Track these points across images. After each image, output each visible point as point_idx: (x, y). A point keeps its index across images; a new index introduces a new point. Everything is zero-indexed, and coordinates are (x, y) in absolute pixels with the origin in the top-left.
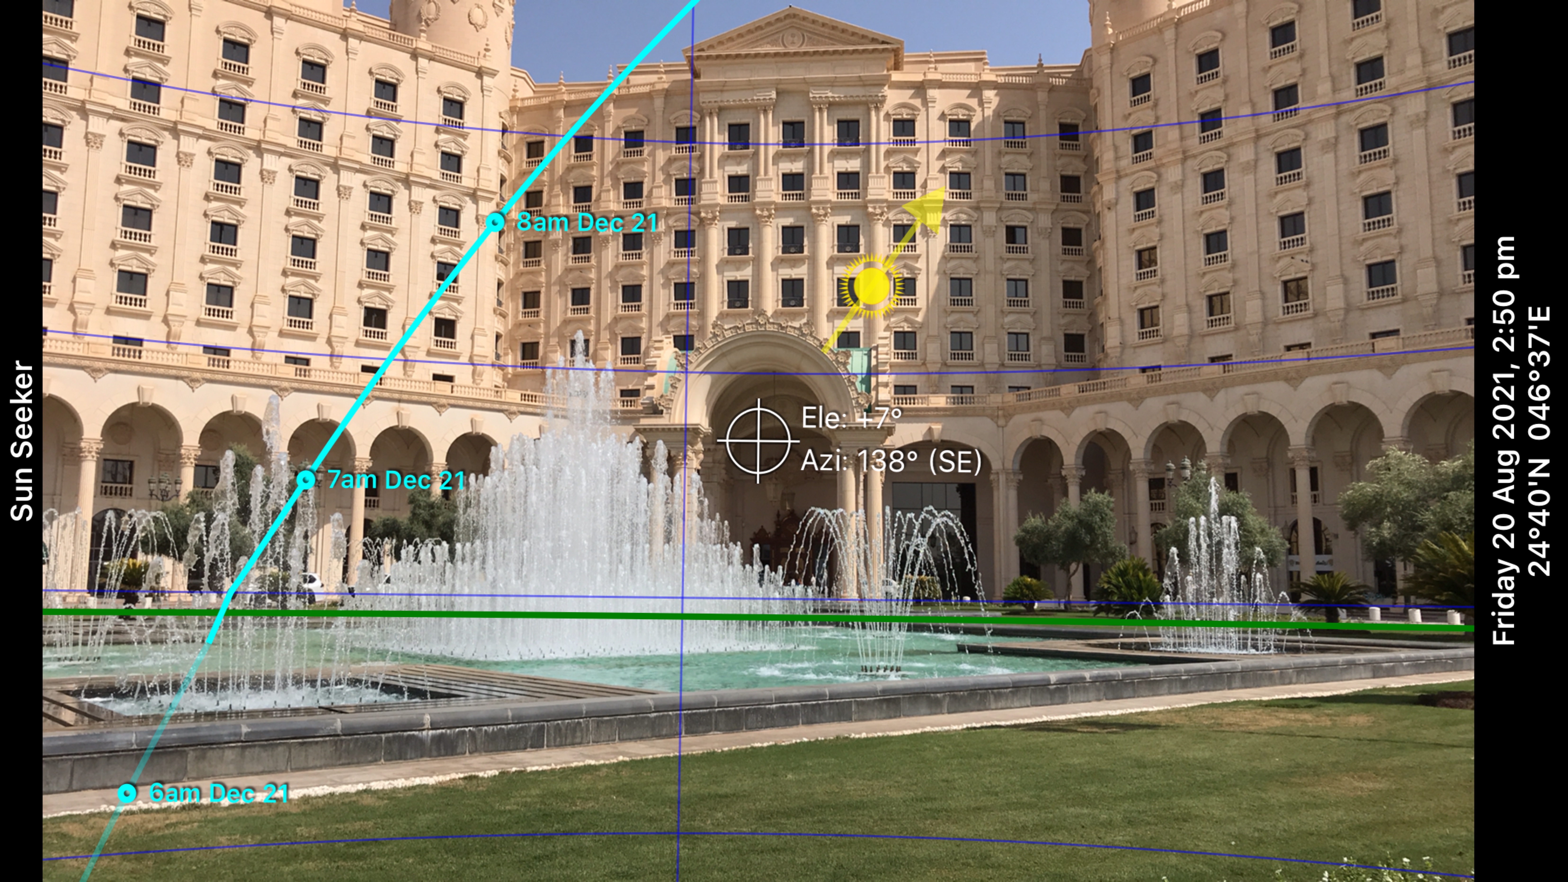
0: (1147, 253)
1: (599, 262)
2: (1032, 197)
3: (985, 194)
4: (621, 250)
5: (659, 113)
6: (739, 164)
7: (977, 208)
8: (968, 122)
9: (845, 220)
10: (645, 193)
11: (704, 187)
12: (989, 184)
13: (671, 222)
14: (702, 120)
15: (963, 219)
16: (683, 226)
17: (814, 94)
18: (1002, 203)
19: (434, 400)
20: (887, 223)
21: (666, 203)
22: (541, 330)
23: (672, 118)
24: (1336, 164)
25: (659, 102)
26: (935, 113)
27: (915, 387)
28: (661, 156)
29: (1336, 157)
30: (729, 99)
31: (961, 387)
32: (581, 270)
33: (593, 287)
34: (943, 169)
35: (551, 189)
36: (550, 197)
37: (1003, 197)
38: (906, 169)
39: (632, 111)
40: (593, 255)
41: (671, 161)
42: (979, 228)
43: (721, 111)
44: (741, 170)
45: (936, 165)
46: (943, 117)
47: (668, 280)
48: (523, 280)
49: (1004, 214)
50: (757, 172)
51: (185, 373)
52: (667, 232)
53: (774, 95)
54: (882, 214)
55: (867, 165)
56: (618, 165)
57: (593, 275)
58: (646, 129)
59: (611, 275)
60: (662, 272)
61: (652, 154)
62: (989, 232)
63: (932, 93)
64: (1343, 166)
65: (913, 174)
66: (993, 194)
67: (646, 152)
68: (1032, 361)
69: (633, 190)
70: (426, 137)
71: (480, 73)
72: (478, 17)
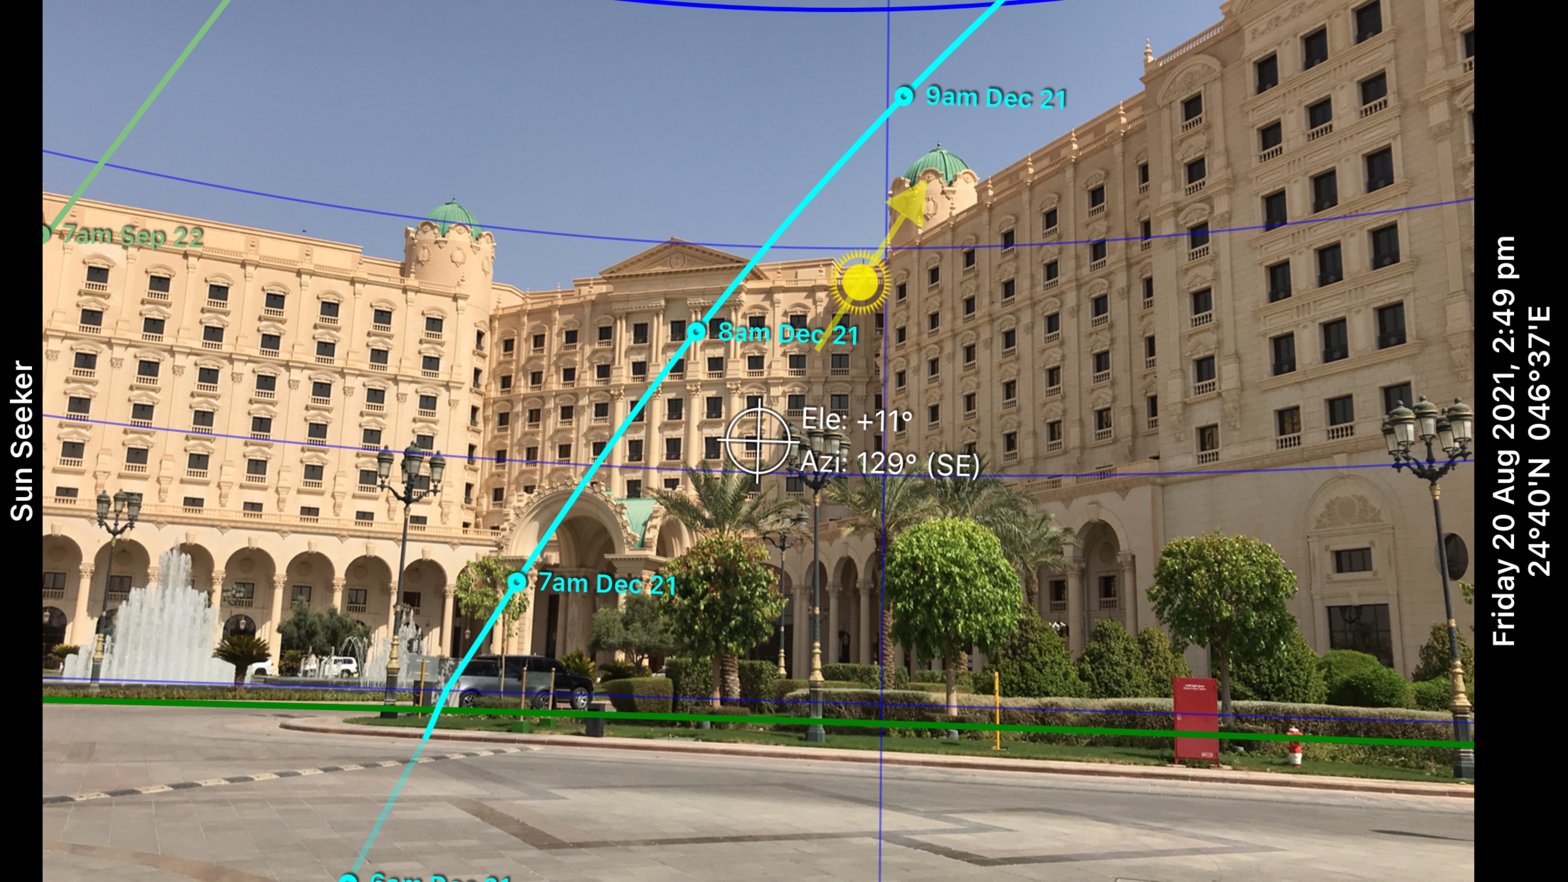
1: (544, 429)
2: (852, 372)
3: (815, 371)
4: (559, 419)
5: (588, 318)
6: (639, 354)
7: (809, 383)
8: (805, 316)
9: (712, 393)
10: (576, 376)
11: (615, 371)
12: (818, 364)
13: (592, 398)
14: (615, 322)
15: (797, 391)
16: (600, 401)
17: (691, 301)
18: (828, 377)
19: (393, 536)
20: (741, 396)
21: (589, 384)
22: (505, 480)
23: (595, 321)
24: (991, 358)
25: (587, 310)
26: (779, 311)
28: (588, 350)
29: (991, 353)
30: (633, 306)
32: (533, 434)
33: (540, 447)
34: (784, 354)
35: (517, 374)
36: (516, 380)
37: (829, 372)
38: (757, 354)
39: (570, 317)
40: (541, 423)
41: (595, 352)
42: (810, 397)
43: (628, 315)
44: (641, 358)
45: (779, 351)
46: (785, 314)
47: (588, 441)
48: (497, 441)
49: (828, 386)
50: (650, 360)
51: (214, 523)
52: (589, 405)
53: (663, 303)
54: (737, 389)
55: (727, 352)
56: (560, 356)
57: (540, 439)
58: (579, 330)
59: (551, 438)
60: (585, 435)
61: (582, 348)
62: (818, 400)
63: (777, 296)
64: (995, 360)
65: (762, 358)
66: (821, 371)
67: (578, 347)
69: (569, 374)
70: (413, 347)
71: (455, 298)
72: (458, 256)
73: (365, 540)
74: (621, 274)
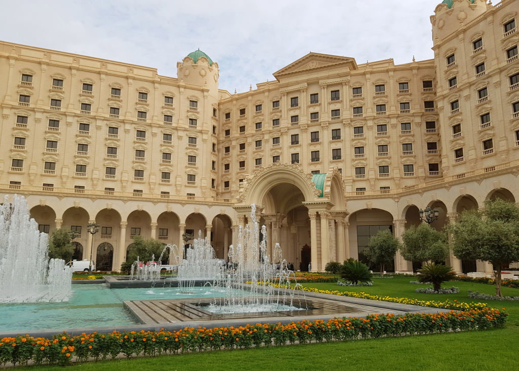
0: (457, 127)
1: (248, 152)
2: (412, 111)
3: (392, 112)
4: (255, 147)
5: (267, 97)
7: (388, 118)
8: (384, 85)
9: (335, 127)
10: (262, 126)
11: (282, 121)
12: (393, 108)
13: (271, 135)
14: (281, 98)
15: (383, 123)
16: (275, 136)
17: (321, 82)
18: (398, 114)
19: (180, 202)
20: (351, 127)
21: (269, 129)
22: (230, 177)
23: (271, 99)
25: (267, 94)
26: (369, 83)
27: (365, 188)
28: (268, 113)
30: (290, 89)
31: (385, 187)
32: (242, 155)
33: (246, 160)
34: (373, 104)
35: (233, 128)
36: (232, 131)
37: (399, 112)
38: (358, 106)
39: (257, 98)
40: (246, 149)
41: (271, 113)
42: (390, 125)
43: (288, 94)
44: (295, 113)
45: (371, 103)
46: (373, 84)
47: (271, 156)
48: (224, 160)
49: (399, 119)
50: (301, 114)
51: (90, 196)
52: (270, 139)
53: (306, 85)
54: (348, 124)
55: (342, 106)
56: (253, 117)
57: (245, 157)
58: (262, 104)
59: (251, 156)
60: (268, 153)
61: (264, 113)
62: (394, 126)
63: (368, 76)
65: (361, 107)
66: (395, 111)
67: (262, 112)
68: (415, 176)
69: (259, 125)
70: (184, 114)
71: (203, 91)
72: (203, 72)
73: (166, 204)
74: (284, 73)
